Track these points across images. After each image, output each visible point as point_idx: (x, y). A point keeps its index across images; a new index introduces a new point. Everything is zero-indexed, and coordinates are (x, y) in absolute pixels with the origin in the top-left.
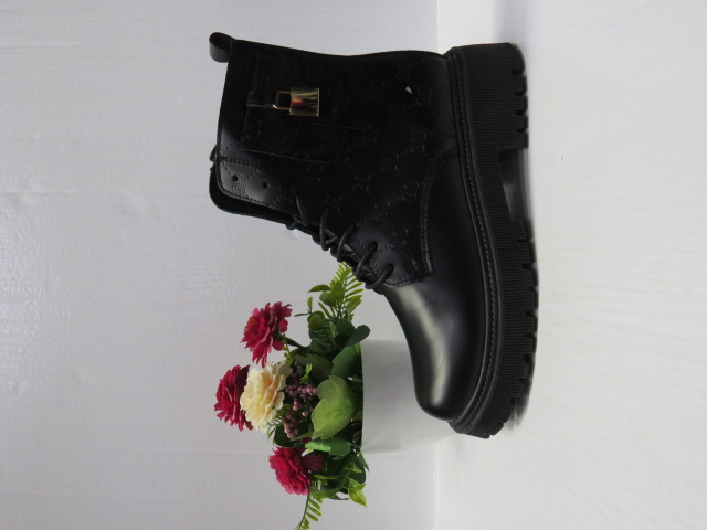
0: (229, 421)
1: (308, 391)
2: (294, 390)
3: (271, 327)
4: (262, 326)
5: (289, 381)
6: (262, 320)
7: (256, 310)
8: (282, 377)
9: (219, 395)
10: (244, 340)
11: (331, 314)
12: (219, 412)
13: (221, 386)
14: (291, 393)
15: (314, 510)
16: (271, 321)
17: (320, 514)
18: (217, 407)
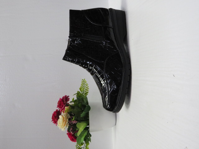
1: (74, 122)
2: (71, 122)
5: (69, 119)
6: (62, 102)
7: (60, 99)
8: (67, 120)
9: (52, 118)
12: (53, 122)
13: (53, 116)
14: (70, 123)
16: (64, 103)
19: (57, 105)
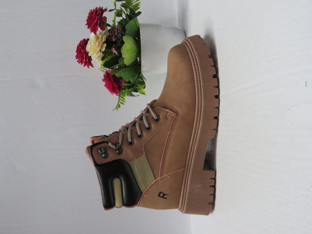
0: (83, 64)
3: (98, 15)
4: (94, 16)
6: (94, 14)
7: (91, 10)
8: (104, 36)
9: (77, 51)
10: (86, 25)
11: (126, 13)
12: (78, 60)
13: (78, 47)
15: (122, 100)
16: (98, 13)
17: (125, 102)
18: (77, 57)
19: (86, 23)
